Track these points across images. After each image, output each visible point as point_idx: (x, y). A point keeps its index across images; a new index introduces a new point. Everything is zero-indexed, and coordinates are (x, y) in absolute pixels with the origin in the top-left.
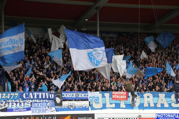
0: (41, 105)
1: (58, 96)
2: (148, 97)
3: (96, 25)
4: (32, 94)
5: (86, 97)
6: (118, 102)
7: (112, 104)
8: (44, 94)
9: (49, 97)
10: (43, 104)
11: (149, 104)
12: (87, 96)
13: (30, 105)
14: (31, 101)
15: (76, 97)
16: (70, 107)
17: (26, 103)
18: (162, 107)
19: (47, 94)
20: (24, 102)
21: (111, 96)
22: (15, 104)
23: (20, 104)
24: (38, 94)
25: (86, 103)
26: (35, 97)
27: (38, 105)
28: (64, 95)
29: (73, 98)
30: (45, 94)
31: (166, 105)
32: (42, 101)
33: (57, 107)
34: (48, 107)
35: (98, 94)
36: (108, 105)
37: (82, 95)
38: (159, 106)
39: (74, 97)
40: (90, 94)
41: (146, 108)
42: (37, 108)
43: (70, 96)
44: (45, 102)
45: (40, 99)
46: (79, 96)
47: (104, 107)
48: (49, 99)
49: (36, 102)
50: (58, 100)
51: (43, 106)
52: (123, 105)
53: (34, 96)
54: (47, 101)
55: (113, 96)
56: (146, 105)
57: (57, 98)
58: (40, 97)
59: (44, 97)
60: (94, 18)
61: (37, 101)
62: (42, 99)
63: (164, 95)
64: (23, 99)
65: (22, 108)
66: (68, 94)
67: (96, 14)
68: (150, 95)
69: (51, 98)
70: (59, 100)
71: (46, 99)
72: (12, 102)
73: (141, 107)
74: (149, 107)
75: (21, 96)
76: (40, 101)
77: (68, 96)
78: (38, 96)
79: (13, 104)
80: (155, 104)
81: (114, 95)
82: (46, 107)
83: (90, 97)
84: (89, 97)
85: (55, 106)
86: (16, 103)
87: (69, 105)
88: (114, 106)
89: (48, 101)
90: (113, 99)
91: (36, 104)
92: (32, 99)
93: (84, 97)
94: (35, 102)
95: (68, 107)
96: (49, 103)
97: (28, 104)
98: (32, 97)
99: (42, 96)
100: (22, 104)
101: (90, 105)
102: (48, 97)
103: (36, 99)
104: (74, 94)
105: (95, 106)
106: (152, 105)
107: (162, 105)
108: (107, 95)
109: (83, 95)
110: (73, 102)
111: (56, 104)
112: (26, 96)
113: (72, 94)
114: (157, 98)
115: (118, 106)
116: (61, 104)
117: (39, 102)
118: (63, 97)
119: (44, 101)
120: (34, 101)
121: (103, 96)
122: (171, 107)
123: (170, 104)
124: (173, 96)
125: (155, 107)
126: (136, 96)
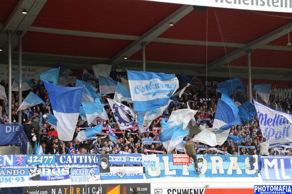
0: (82, 172)
1: (104, 161)
2: (217, 161)
4: (71, 157)
5: (139, 161)
6: (179, 168)
7: (172, 170)
8: (86, 157)
9: (92, 161)
10: (84, 170)
11: (218, 170)
12: (141, 159)
13: (68, 172)
14: (69, 166)
15: (127, 162)
16: (119, 175)
17: (63, 169)
18: (234, 173)
19: (89, 157)
20: (61, 168)
21: (171, 160)
22: (49, 170)
23: (56, 170)
24: (78, 157)
25: (139, 170)
26: (75, 161)
27: (78, 172)
28: (111, 159)
29: (123, 163)
30: (88, 158)
31: (239, 172)
32: (83, 166)
33: (103, 174)
34: (91, 174)
36: (167, 172)
37: (134, 159)
38: (230, 172)
39: (124, 161)
40: (145, 158)
41: (215, 175)
42: (77, 175)
43: (119, 160)
44: (88, 168)
46: (131, 160)
47: (162, 174)
48: (93, 163)
49: (76, 168)
50: (104, 165)
51: (84, 173)
52: (185, 172)
53: (73, 160)
54: (89, 166)
55: (175, 160)
56: (214, 172)
57: (102, 162)
58: (81, 161)
59: (86, 162)
61: (77, 166)
62: (83, 163)
63: (236, 158)
64: (60, 164)
65: (59, 175)
66: (116, 157)
68: (219, 158)
69: (95, 162)
70: (106, 166)
71: (88, 163)
72: (46, 168)
73: (209, 174)
74: (218, 175)
75: (57, 161)
76: (81, 167)
77: (117, 160)
78: (78, 160)
79: (47, 170)
80: (226, 171)
81: (175, 158)
82: (88, 175)
83: (145, 161)
84: (143, 161)
85: (101, 172)
86: (51, 168)
87: (118, 171)
88: (174, 172)
89: (91, 167)
90: (175, 163)
91: (76, 171)
92: (71, 164)
93: (136, 161)
94: (74, 168)
95: (116, 174)
96: (92, 170)
97: (66, 171)
98: (71, 162)
99: (83, 160)
100: (59, 169)
101: (144, 172)
102: (90, 162)
103: (76, 164)
104: (125, 158)
105: (151, 173)
106: (222, 172)
107: (234, 171)
108: (166, 158)
109: (136, 158)
110: (123, 168)
111: (102, 171)
112: (64, 160)
113: (122, 157)
114: (228, 163)
115: (179, 173)
116: (108, 170)
117: (79, 167)
118: (110, 161)
119: (86, 166)
120: (73, 166)
121: (161, 161)
122: (244, 174)
123: (243, 171)
124: (247, 160)
125: (225, 174)
126: (202, 160)
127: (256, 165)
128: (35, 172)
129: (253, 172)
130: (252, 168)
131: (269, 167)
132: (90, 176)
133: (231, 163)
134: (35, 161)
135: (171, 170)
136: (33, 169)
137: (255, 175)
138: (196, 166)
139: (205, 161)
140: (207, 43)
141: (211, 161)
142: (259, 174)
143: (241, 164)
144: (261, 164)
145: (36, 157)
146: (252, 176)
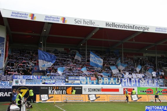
1: (67, 78)
2: (106, 80)
3: (86, 47)
6: (93, 81)
11: (106, 83)
13: (55, 82)
14: (55, 80)
16: (72, 83)
17: (53, 81)
18: (112, 84)
21: (90, 79)
23: (51, 81)
25: (78, 82)
26: (57, 78)
31: (114, 83)
33: (66, 83)
35: (84, 78)
37: (77, 78)
38: (110, 83)
40: (81, 78)
41: (105, 84)
45: (59, 79)
47: (87, 83)
48: (63, 79)
50: (67, 80)
51: (60, 82)
52: (95, 83)
53: (56, 78)
54: (62, 80)
55: (92, 79)
58: (59, 78)
59: (61, 78)
60: (85, 44)
61: (58, 80)
62: (60, 79)
63: (113, 79)
64: (52, 79)
65: (51, 83)
66: (71, 77)
67: (86, 42)
71: (61, 79)
72: (47, 80)
73: (103, 84)
74: (106, 84)
75: (51, 78)
78: (58, 78)
80: (109, 83)
84: (80, 79)
86: (49, 80)
88: (91, 83)
90: (91, 80)
91: (57, 82)
92: (55, 79)
95: (71, 83)
104: (74, 78)
105: (82, 83)
106: (108, 83)
107: (112, 83)
108: (88, 78)
111: (66, 82)
115: (93, 83)
116: (68, 82)
121: (87, 79)
122: (115, 84)
123: (115, 83)
124: (117, 79)
125: (109, 84)
126: (101, 79)
127: (120, 81)
128: (44, 81)
129: (119, 83)
130: (118, 82)
131: (124, 82)
132: (62, 83)
133: (111, 81)
134: (44, 78)
135: (90, 82)
136: (43, 80)
137: (119, 84)
138: (98, 81)
139: (102, 79)
140: (103, 40)
141: (104, 79)
142: (120, 84)
143: (115, 81)
144: (121, 81)
145: (44, 77)
146: (118, 85)
